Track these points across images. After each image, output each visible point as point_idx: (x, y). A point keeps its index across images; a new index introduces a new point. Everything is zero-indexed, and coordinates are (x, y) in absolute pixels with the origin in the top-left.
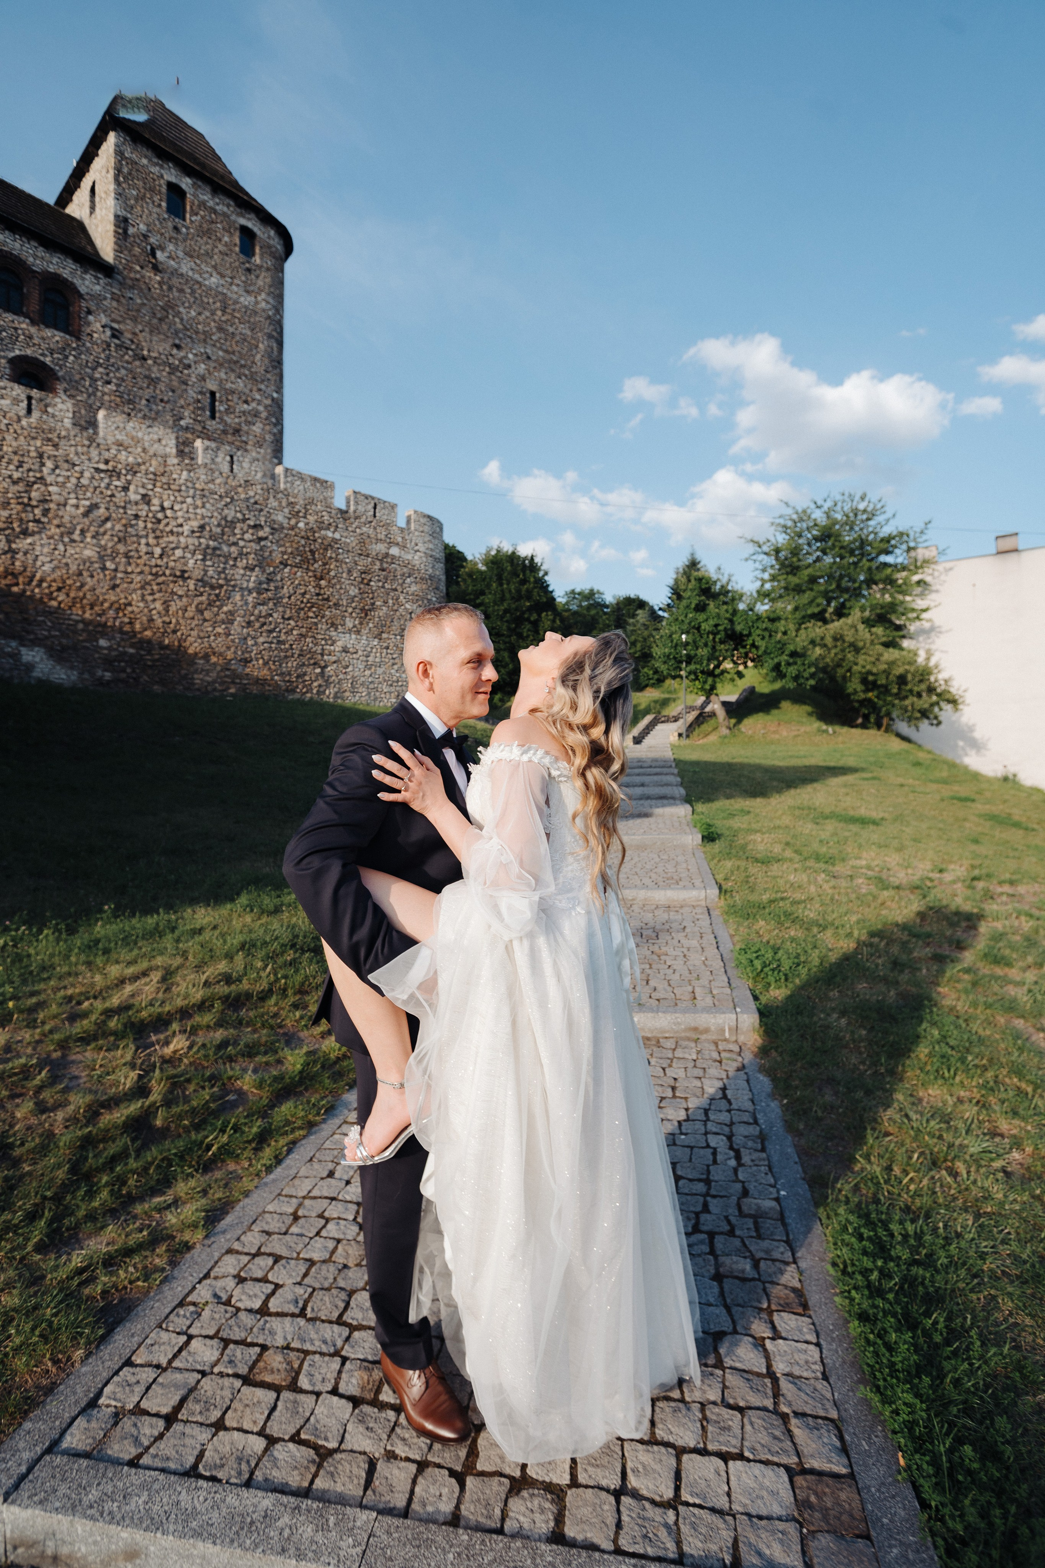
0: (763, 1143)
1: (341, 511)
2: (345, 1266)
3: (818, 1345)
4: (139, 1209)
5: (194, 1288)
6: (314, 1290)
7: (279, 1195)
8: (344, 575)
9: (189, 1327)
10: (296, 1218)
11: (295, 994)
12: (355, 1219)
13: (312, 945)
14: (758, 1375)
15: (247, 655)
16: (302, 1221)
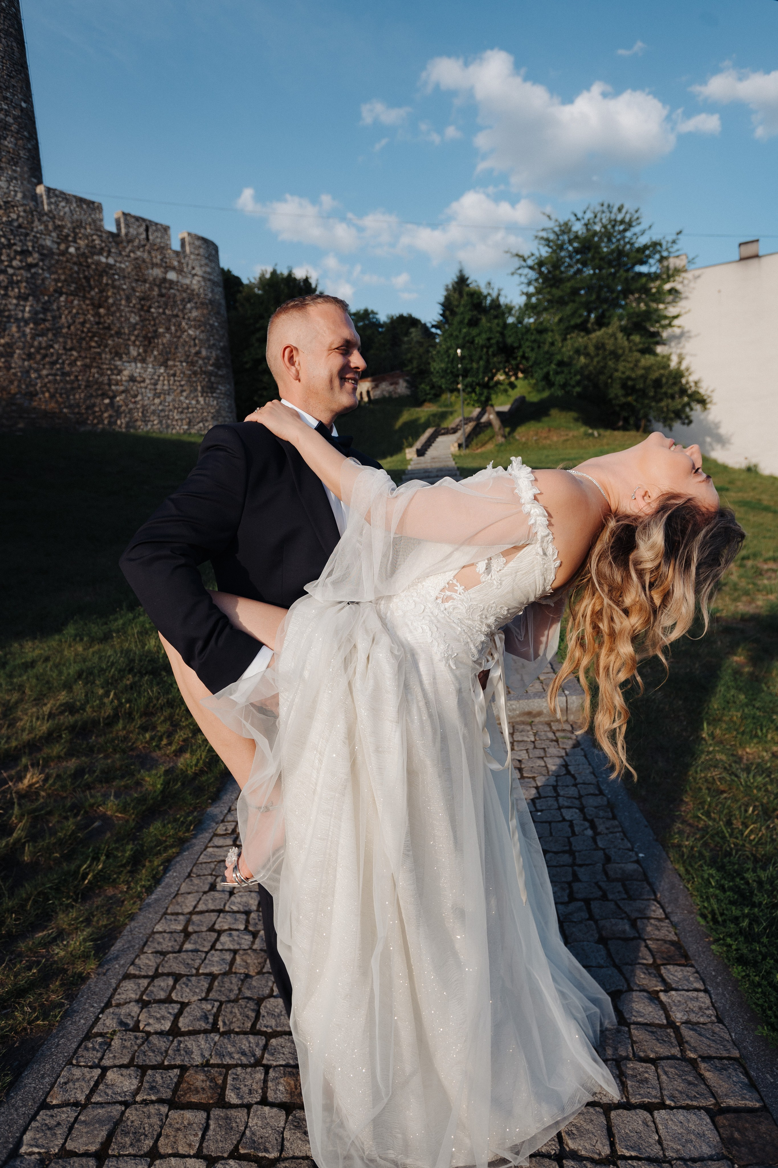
0: (612, 812)
1: (111, 234)
2: (247, 976)
3: (706, 991)
4: (22, 946)
5: (98, 1019)
6: (221, 1003)
7: (165, 913)
8: (123, 302)
9: (101, 1059)
10: (187, 934)
11: (141, 717)
12: (246, 928)
13: (150, 668)
14: (660, 1026)
15: (32, 389)
16: (194, 937)
